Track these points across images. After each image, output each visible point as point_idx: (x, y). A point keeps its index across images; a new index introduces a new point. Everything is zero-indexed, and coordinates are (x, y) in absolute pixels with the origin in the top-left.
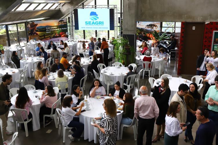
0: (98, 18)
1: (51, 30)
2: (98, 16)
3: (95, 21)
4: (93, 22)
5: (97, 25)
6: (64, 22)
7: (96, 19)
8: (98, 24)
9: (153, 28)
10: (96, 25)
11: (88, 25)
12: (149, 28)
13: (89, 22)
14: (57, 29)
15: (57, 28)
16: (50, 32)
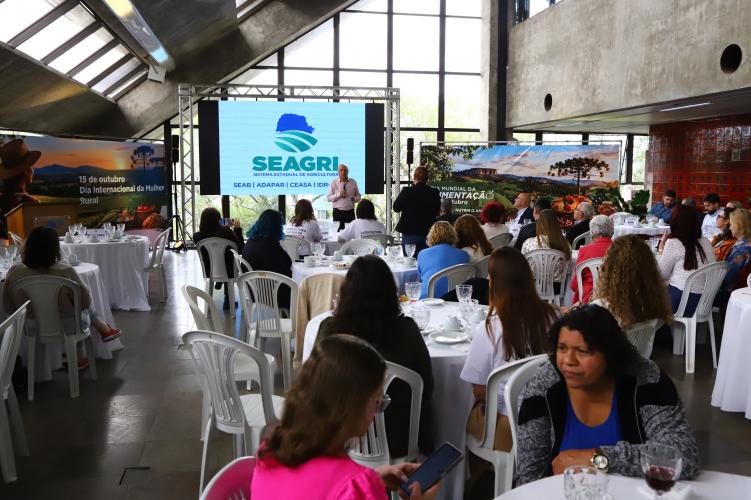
0: (314, 141)
1: (99, 190)
2: (313, 135)
3: (299, 156)
4: (292, 159)
5: (306, 172)
6: (155, 156)
7: (303, 147)
8: (312, 169)
9: (584, 175)
10: (303, 171)
11: (267, 171)
12: (565, 173)
13: (271, 159)
14: (125, 189)
15: (125, 185)
16: (96, 201)
